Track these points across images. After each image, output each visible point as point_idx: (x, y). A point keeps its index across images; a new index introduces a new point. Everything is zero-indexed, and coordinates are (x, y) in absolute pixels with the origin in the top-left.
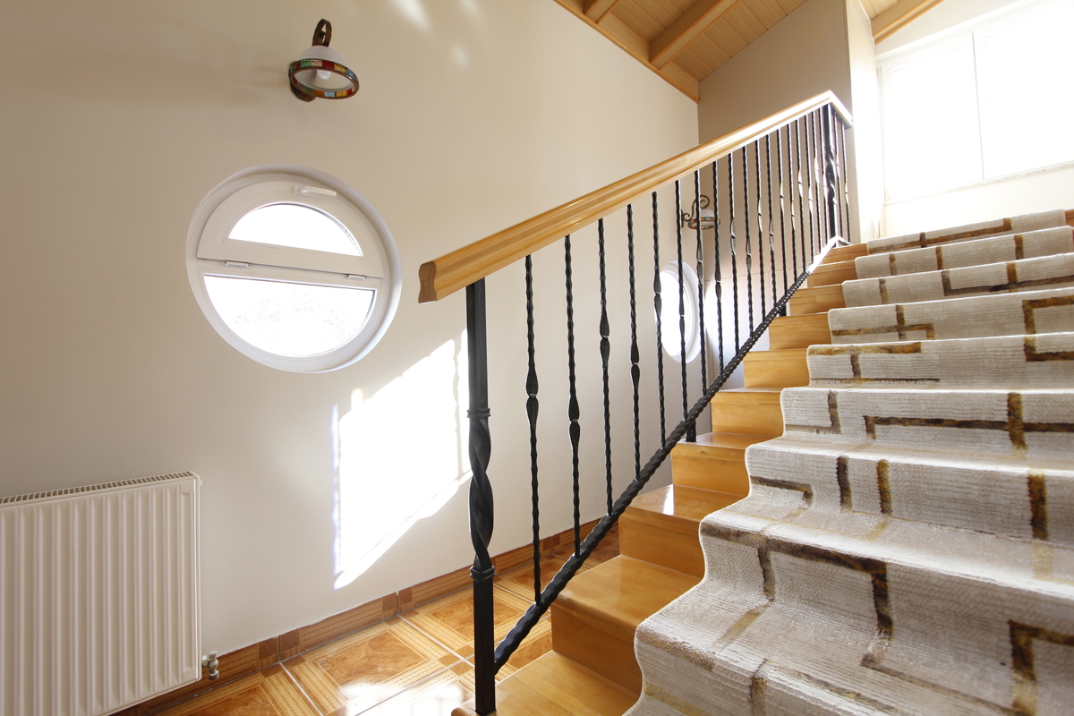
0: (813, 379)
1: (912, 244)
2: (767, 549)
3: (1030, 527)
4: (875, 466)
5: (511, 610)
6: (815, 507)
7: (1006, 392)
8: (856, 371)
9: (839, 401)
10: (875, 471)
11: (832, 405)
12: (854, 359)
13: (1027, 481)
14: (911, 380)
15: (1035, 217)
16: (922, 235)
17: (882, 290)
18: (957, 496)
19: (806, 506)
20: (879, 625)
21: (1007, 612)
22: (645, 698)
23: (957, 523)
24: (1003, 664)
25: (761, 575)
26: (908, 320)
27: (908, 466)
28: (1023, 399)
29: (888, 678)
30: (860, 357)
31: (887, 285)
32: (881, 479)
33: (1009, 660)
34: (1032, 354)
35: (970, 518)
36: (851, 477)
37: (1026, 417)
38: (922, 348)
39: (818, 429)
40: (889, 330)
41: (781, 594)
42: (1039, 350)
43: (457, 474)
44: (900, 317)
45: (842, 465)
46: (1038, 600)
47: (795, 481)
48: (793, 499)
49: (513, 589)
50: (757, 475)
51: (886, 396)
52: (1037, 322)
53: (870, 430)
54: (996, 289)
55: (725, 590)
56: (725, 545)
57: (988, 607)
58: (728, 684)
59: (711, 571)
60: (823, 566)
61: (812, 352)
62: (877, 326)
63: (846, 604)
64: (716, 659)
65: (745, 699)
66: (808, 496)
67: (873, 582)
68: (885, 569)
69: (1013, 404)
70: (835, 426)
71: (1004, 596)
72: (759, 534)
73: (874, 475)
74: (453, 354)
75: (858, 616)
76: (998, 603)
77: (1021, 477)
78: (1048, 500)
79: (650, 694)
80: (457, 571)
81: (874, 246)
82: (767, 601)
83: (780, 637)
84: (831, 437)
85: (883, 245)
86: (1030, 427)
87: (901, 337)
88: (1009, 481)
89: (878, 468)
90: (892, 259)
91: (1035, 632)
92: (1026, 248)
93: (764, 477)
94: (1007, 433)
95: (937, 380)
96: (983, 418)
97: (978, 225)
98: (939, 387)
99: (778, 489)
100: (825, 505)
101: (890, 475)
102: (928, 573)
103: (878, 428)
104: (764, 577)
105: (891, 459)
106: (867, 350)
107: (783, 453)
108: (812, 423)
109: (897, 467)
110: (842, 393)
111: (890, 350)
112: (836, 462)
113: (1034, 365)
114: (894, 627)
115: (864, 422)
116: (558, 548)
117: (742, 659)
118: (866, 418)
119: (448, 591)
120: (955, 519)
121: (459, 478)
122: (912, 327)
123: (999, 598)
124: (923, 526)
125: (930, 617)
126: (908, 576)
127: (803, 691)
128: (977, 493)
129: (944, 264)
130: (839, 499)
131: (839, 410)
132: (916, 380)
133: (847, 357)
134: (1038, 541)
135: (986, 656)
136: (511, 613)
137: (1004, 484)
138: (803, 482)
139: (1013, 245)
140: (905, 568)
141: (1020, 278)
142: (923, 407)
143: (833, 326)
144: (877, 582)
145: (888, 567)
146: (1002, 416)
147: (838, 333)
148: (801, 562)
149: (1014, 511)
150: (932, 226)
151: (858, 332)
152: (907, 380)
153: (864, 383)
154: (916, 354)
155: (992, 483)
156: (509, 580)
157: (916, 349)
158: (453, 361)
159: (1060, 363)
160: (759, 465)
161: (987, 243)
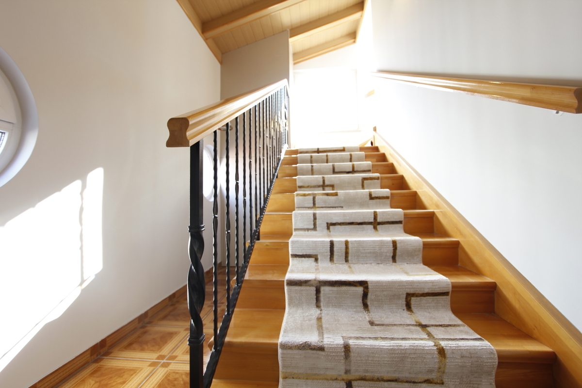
0: (297, 208)
1: (314, 152)
2: (319, 286)
3: (391, 259)
4: (344, 243)
5: (131, 370)
6: (321, 264)
7: (373, 211)
8: (314, 203)
9: (317, 216)
10: (344, 245)
11: (315, 218)
12: (314, 198)
13: (392, 242)
14: (334, 207)
15: (351, 147)
16: (318, 149)
17: (312, 170)
18: (371, 251)
19: (317, 265)
20: (364, 308)
21: (407, 290)
22: (283, 381)
23: (371, 262)
24: (404, 310)
25: (315, 300)
26: (327, 183)
27: (356, 241)
28: (378, 213)
29: (382, 328)
30: (317, 197)
31: (314, 167)
32: (347, 248)
33: (405, 308)
34: (371, 197)
35: (374, 259)
36: (335, 249)
37: (379, 220)
38: (339, 194)
39: (308, 230)
40: (319, 186)
41: (324, 306)
42: (373, 196)
43: (79, 281)
44: (324, 181)
45: (332, 244)
46: (414, 283)
47: (311, 254)
48: (310, 262)
49: (125, 356)
50: (294, 253)
51: (335, 214)
52: (365, 186)
53: (328, 228)
54: (348, 173)
55: (300, 311)
56: (299, 289)
57: (401, 290)
58: (334, 354)
59: (289, 304)
60: (344, 288)
61: (298, 195)
62: (315, 184)
63: (351, 303)
64: (325, 344)
65: (342, 358)
66: (316, 260)
67: (364, 290)
68: (367, 284)
69: (375, 215)
70: (315, 228)
71: (405, 284)
72: (315, 280)
73: (344, 246)
74: (80, 190)
75: (356, 307)
76: (404, 287)
77: (390, 241)
78: (398, 248)
79: (285, 378)
80: (77, 357)
81: (302, 151)
82: (320, 311)
83: (338, 325)
84: (313, 233)
85: (305, 151)
86: (380, 223)
87: (324, 189)
88: (387, 243)
89: (346, 244)
90: (311, 157)
91: (413, 295)
92: (353, 159)
93: (298, 254)
94: (372, 226)
95: (342, 207)
96: (366, 221)
97: (338, 148)
98: (344, 210)
99: (303, 259)
100: (324, 263)
101: (350, 246)
102: (382, 281)
103: (331, 227)
104: (317, 300)
105: (349, 239)
106: (319, 194)
107: (306, 241)
108: (306, 227)
109: (352, 242)
110: (319, 213)
111: (327, 195)
112: (329, 243)
113: (372, 201)
114: (369, 307)
115: (326, 225)
116: (147, 320)
117: (333, 340)
118: (327, 223)
119: (69, 375)
120: (370, 260)
121: (81, 284)
122: (328, 186)
123: (404, 286)
124: (361, 265)
125: (382, 299)
126: (376, 284)
127: (366, 344)
128: (378, 249)
129: (329, 162)
130: (329, 259)
131: (317, 220)
132: (335, 207)
133: (311, 197)
134: (394, 264)
135: (399, 309)
136: (132, 372)
137: (386, 244)
138: (314, 254)
139: (349, 157)
140: (374, 281)
141: (355, 169)
142: (348, 218)
143: (299, 184)
144: (365, 290)
145: (368, 282)
146: (372, 220)
147: (300, 187)
148: (335, 289)
149: (388, 254)
150: (322, 146)
151: (308, 187)
152: (332, 207)
153: (317, 209)
154: (336, 197)
155: (383, 244)
156: (119, 350)
157: (336, 194)
158: (80, 196)
159: (378, 200)
160: (296, 248)
161: (342, 155)
